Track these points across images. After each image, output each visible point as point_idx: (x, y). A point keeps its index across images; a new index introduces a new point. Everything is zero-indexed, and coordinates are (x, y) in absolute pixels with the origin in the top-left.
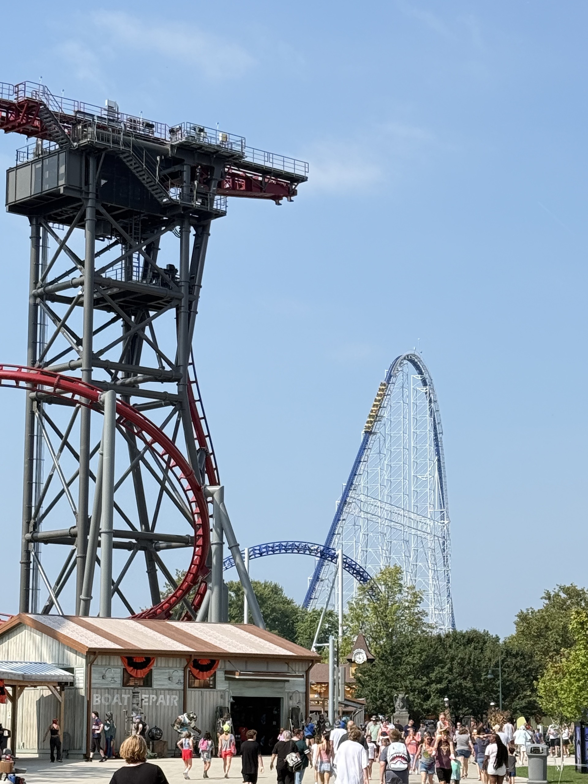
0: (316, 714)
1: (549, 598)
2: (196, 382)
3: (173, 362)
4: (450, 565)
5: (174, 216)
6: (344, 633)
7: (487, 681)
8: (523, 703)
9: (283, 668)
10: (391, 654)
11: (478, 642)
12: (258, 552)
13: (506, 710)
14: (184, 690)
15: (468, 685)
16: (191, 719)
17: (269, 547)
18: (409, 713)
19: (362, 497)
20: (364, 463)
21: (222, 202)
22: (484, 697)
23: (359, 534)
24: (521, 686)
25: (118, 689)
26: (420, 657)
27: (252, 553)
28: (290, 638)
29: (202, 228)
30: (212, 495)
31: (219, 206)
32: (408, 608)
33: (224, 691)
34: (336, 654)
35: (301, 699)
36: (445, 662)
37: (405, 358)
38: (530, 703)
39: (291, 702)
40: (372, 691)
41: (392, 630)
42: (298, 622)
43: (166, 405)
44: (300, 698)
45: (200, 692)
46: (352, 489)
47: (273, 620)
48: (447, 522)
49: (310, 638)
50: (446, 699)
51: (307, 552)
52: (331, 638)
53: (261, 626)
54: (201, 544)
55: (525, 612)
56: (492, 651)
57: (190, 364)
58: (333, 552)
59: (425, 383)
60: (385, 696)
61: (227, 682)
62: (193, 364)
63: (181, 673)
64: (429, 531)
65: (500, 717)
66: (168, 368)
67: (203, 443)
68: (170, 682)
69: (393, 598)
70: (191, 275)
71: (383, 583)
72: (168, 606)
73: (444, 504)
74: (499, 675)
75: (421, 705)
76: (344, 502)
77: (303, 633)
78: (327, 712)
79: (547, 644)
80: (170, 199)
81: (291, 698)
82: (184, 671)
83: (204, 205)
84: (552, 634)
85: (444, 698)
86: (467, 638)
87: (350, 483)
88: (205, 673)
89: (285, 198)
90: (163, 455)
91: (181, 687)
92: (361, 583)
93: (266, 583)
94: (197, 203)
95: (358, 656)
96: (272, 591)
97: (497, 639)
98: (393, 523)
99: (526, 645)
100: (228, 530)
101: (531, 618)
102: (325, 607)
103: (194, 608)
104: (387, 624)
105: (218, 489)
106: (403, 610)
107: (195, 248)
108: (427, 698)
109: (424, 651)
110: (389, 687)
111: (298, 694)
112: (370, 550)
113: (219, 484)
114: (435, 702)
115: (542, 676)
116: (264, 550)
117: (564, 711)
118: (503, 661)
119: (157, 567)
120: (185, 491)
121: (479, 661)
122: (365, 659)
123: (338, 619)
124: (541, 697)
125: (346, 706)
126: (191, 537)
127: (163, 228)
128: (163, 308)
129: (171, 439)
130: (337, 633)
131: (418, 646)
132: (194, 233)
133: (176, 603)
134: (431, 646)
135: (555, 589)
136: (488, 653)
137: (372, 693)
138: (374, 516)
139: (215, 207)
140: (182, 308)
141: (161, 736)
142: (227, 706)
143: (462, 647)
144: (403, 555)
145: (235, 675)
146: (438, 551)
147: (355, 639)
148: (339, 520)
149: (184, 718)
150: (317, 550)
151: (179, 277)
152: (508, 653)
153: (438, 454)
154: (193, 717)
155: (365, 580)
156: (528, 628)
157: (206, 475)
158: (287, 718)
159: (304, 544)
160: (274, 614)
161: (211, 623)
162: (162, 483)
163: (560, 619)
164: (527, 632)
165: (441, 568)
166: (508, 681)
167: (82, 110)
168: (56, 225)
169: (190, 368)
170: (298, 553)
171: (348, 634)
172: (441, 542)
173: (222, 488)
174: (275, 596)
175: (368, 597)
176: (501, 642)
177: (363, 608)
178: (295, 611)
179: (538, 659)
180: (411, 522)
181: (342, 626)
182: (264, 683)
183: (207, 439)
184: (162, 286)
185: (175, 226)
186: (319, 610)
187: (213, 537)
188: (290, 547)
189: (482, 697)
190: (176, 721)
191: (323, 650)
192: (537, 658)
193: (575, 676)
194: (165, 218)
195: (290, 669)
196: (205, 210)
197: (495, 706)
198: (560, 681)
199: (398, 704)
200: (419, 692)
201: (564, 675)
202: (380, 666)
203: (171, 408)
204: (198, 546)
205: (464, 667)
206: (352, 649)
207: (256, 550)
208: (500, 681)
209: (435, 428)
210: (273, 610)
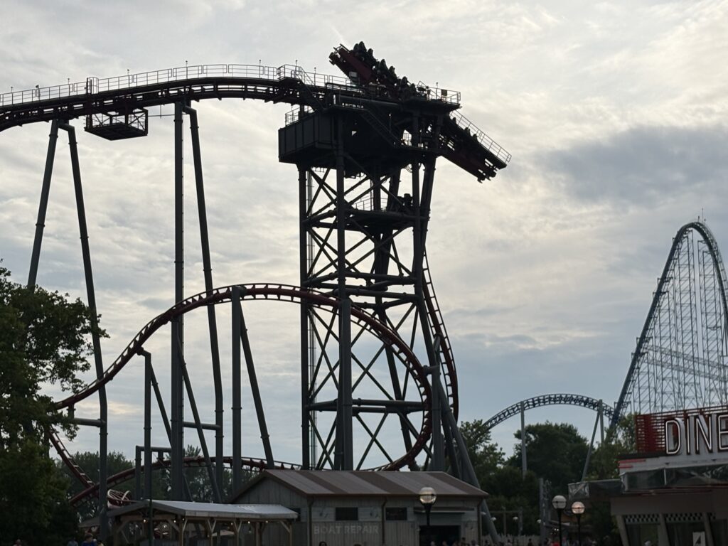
2: (431, 283)
3: (411, 270)
12: (531, 403)
14: (383, 522)
25: (332, 522)
29: (429, 165)
33: (414, 522)
37: (690, 226)
39: (466, 529)
43: (405, 302)
44: (473, 525)
45: (395, 522)
57: (426, 270)
61: (416, 515)
63: (380, 510)
66: (406, 275)
67: (438, 329)
68: (371, 516)
80: (404, 144)
81: (466, 526)
82: (382, 508)
91: (380, 520)
111: (471, 523)
127: (402, 166)
128: (403, 227)
132: (424, 168)
167: (331, 82)
168: (318, 169)
169: (425, 273)
183: (442, 327)
184: (399, 211)
185: (408, 164)
203: (410, 304)
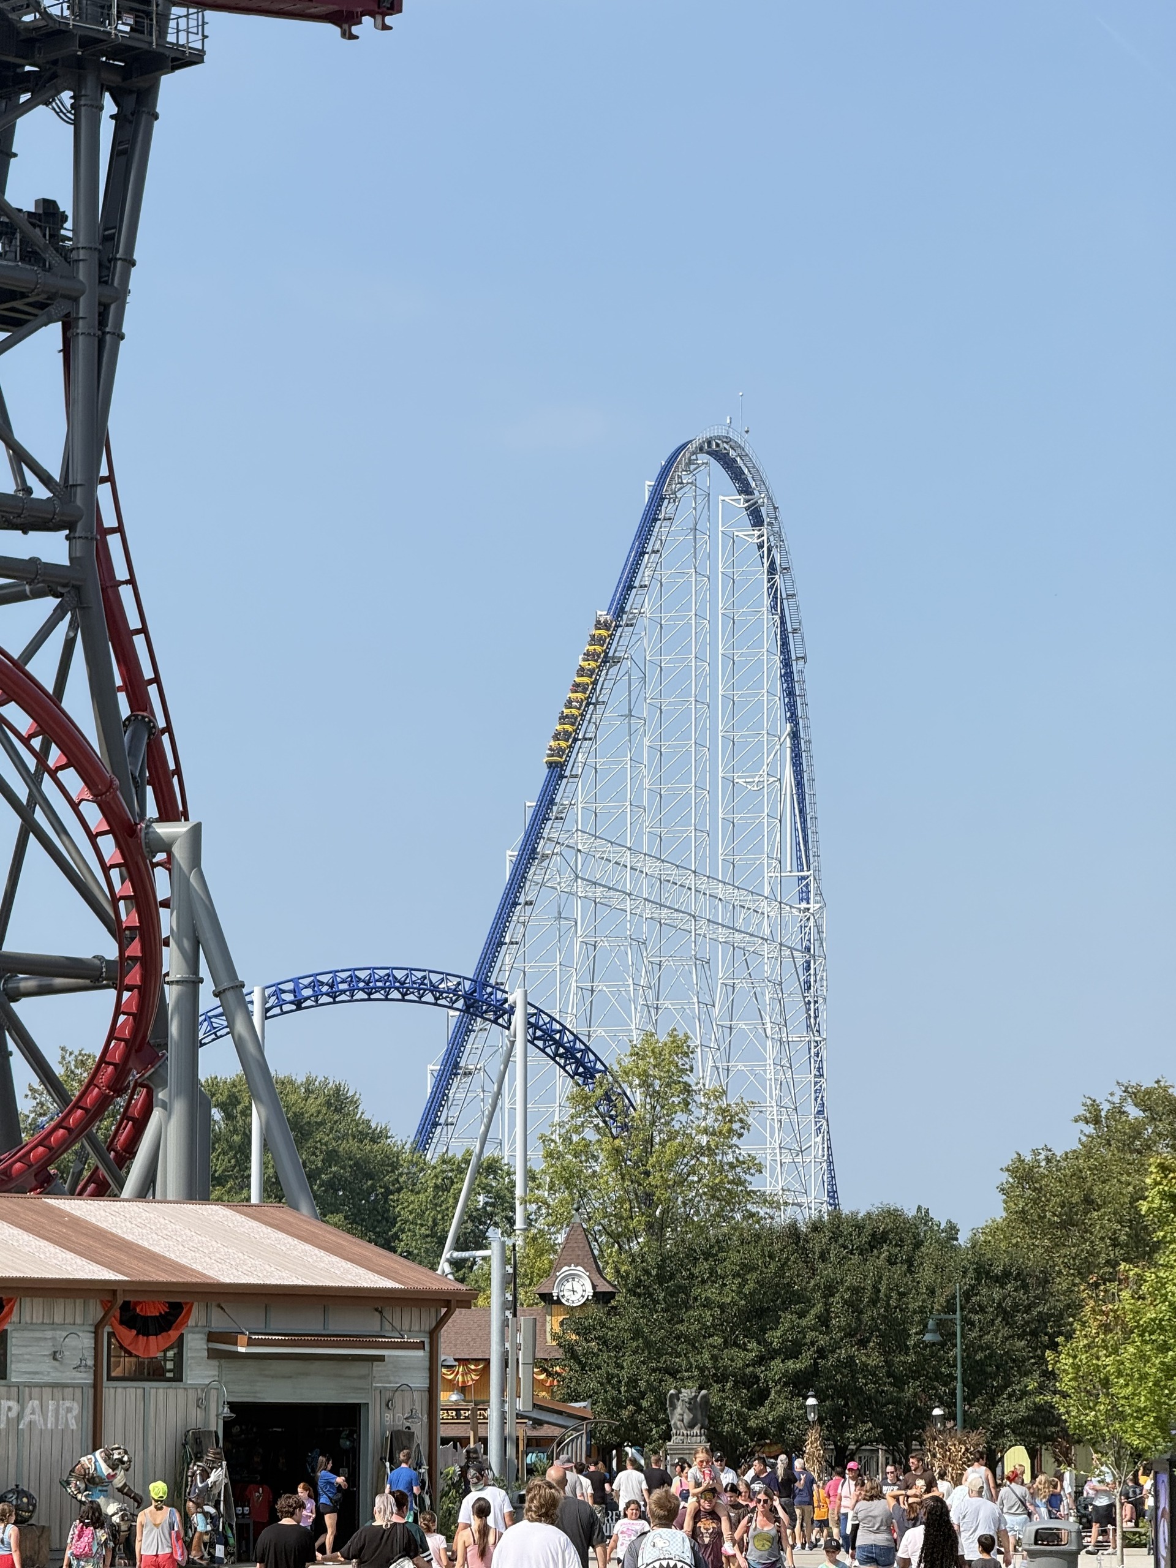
0: (455, 1447)
1: (1097, 1121)
2: (120, 529)
3: (56, 475)
4: (823, 1027)
5: (55, 62)
6: (529, 1222)
7: (925, 1348)
8: (1022, 1409)
9: (369, 1324)
10: (661, 1279)
11: (900, 1244)
12: (289, 997)
13: (974, 1427)
14: (96, 1386)
15: (872, 1362)
16: (114, 1465)
17: (322, 984)
18: (709, 1441)
19: (581, 841)
20: (587, 743)
21: (192, 23)
22: (915, 1395)
23: (572, 941)
24: (1014, 1361)
26: (741, 1286)
27: (272, 1001)
28: (378, 1235)
29: (135, 96)
30: (167, 848)
31: (183, 35)
32: (710, 1151)
33: (206, 1388)
34: (511, 1281)
35: (417, 1407)
36: (809, 1301)
37: (701, 449)
38: (1038, 1408)
39: (388, 1416)
40: (609, 1382)
41: (663, 1213)
42: (399, 1190)
43: (37, 594)
44: (413, 1401)
45: (140, 1392)
46: (553, 815)
47: (332, 1186)
48: (818, 906)
49: (433, 1235)
50: (811, 1401)
51: (429, 998)
52: (494, 1235)
53: (305, 1208)
54: (138, 982)
55: (1028, 1157)
56: (939, 1268)
57: (104, 480)
58: (499, 995)
59: (757, 519)
60: (642, 1395)
61: (215, 1363)
62: (110, 479)
63: (88, 1341)
64: (766, 931)
65: (957, 1449)
66: (41, 492)
67: (139, 701)
68: (56, 1364)
69: (667, 1123)
70: (105, 230)
71: (637, 1082)
72: (42, 1155)
73: (807, 856)
74: (955, 1334)
75: (743, 1419)
76: (529, 855)
77: (414, 1223)
78: (484, 1441)
79: (1087, 1246)
80: (45, 14)
81: (388, 1404)
82: (96, 1333)
83: (142, 32)
84: (1101, 1218)
85: (806, 1398)
86: (868, 1230)
87: (547, 803)
88: (152, 1338)
89: (367, 20)
90: (32, 736)
91: (87, 1378)
92: (578, 1084)
93: (309, 1082)
94: (121, 27)
95: (568, 1286)
96: (328, 1104)
97: (952, 1231)
98: (665, 911)
99: (1032, 1248)
100: (213, 945)
101: (1043, 1176)
102: (477, 1150)
103: (116, 1157)
104: (649, 1196)
105: (185, 830)
106: (693, 1157)
107: (115, 153)
108: (760, 1397)
109: (754, 1268)
110: (654, 1370)
111: (408, 1394)
112: (600, 986)
113: (185, 816)
114: (780, 1409)
115: (1069, 1337)
116: (307, 992)
117: (1125, 1432)
118: (967, 1296)
119: (11, 1045)
120: (92, 837)
121: (902, 1295)
122: (590, 1292)
123: (513, 1184)
124: (1065, 1395)
125: (538, 1423)
126: (108, 962)
127: (25, 97)
128: (27, 321)
129: (51, 691)
130: (511, 1221)
131: (734, 1257)
132: (114, 110)
133: (65, 1145)
134: (771, 1256)
135: (1112, 1094)
136: (926, 1274)
137: (609, 1388)
138: (612, 893)
139: (172, 38)
140: (81, 322)
141: (32, 1512)
142: (213, 1429)
143: (856, 1258)
144: (695, 1000)
145: (236, 1344)
146: (793, 986)
147: (561, 1238)
148: (515, 904)
149: (96, 1462)
150: (455, 991)
151: (70, 234)
152: (983, 1272)
153: (793, 718)
154: (121, 1461)
155: (589, 1074)
156: (1036, 1202)
157: (149, 789)
158: (377, 1458)
159: (420, 974)
160: (334, 1169)
161: (165, 1201)
162: (24, 812)
163: (1124, 1178)
164: (1033, 1214)
165: (798, 1035)
166: (981, 1348)
169: (103, 492)
170: (403, 1000)
171: (541, 1224)
172: (800, 962)
173: (197, 830)
174: (336, 1117)
175: (598, 1121)
176: (963, 1239)
177: (584, 1151)
178: (391, 1162)
179: (1065, 1286)
180: (717, 907)
181: (524, 1202)
182: (317, 1365)
183: (152, 689)
184: (22, 259)
185: (59, 93)
186: (459, 1157)
187: (171, 961)
188: (379, 984)
189: (908, 1394)
190: (73, 1471)
191: (471, 1268)
192: (1061, 1284)
193: (1153, 1337)
194: (28, 68)
195: (387, 1326)
196: (145, 46)
197: (944, 1418)
198: (1116, 1351)
199: (679, 1415)
200: (736, 1382)
201: (1128, 1333)
202: (632, 1312)
203: (50, 603)
204: (129, 989)
205: (861, 1312)
206: (554, 1267)
207: (284, 992)
208: (958, 1350)
209: (785, 644)
210: (332, 1157)
